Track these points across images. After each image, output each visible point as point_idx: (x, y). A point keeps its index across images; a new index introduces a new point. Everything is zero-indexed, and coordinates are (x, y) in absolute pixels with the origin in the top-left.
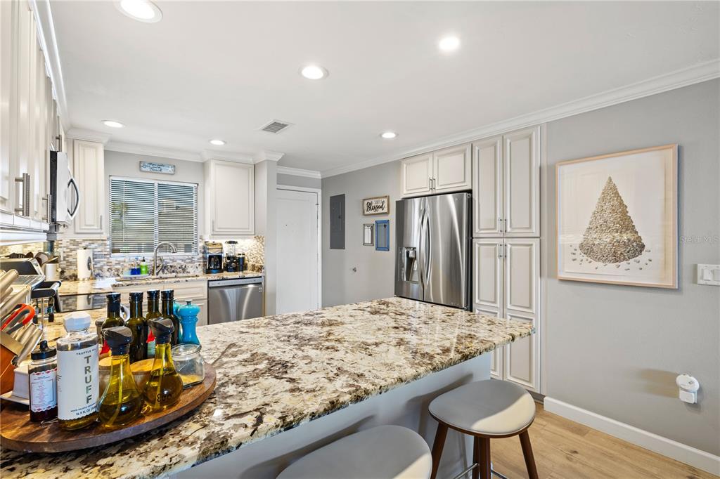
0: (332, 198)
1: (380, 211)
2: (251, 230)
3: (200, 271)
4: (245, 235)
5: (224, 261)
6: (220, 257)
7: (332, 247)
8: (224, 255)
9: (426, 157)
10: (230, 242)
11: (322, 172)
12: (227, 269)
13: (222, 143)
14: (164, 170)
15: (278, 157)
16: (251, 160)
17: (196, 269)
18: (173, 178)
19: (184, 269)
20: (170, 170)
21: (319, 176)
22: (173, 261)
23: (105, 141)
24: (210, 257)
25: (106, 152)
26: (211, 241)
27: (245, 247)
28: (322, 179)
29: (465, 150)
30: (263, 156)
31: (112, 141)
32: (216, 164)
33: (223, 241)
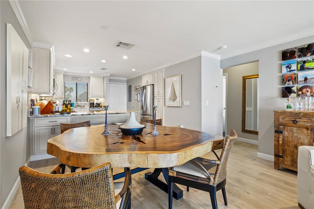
0: (129, 86)
1: (138, 90)
2: (103, 96)
3: (88, 107)
4: (101, 97)
5: (95, 105)
6: (93, 103)
7: (129, 101)
8: (95, 103)
9: (146, 75)
10: (97, 99)
11: (126, 78)
12: (96, 107)
13: (92, 72)
14: (78, 79)
15: (109, 75)
16: (102, 76)
17: (87, 107)
18: (81, 81)
19: (84, 107)
20: (80, 79)
21: (126, 79)
22: (81, 104)
23: (63, 72)
24: (91, 103)
25: (64, 75)
26: (91, 99)
27: (101, 101)
28: (127, 80)
29: (153, 74)
30: (105, 75)
31: (65, 72)
32: (92, 77)
33: (95, 99)
